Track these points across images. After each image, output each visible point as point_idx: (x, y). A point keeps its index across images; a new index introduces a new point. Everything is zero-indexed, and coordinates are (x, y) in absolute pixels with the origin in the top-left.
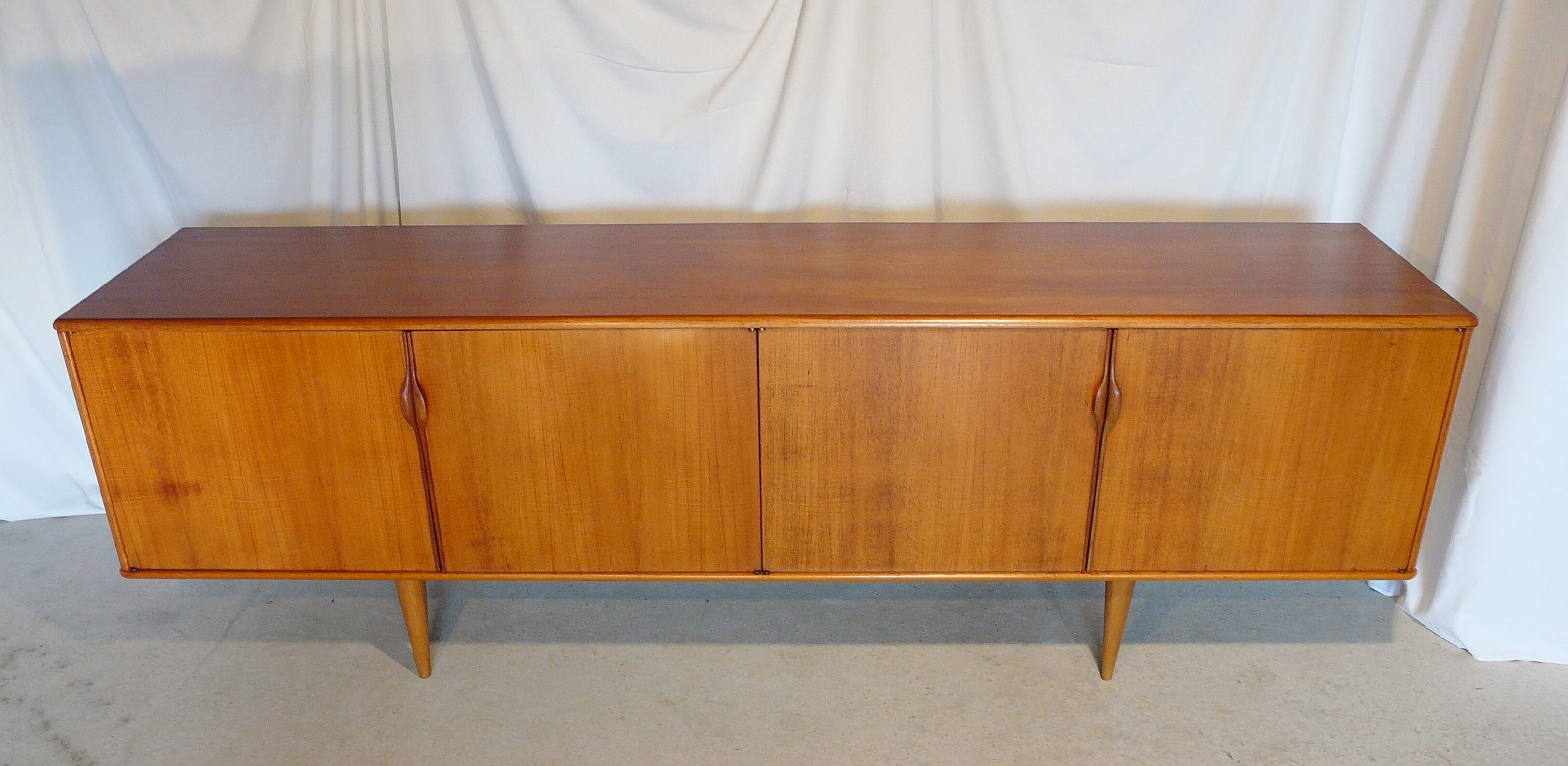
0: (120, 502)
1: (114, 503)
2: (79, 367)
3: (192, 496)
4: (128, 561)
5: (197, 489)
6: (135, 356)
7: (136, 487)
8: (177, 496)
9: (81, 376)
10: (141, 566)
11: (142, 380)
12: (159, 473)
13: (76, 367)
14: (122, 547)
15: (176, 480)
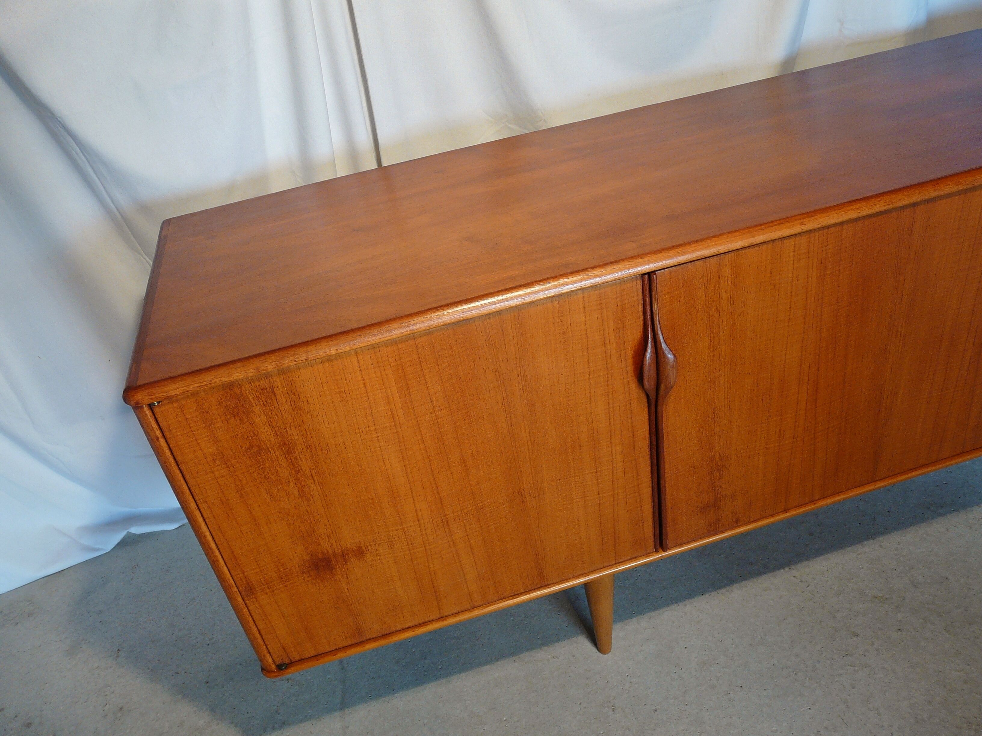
0: (255, 598)
1: (247, 602)
2: (175, 447)
3: (354, 562)
4: (273, 660)
5: (360, 552)
6: (258, 409)
7: (275, 575)
8: (333, 568)
9: (179, 459)
10: (291, 660)
11: (272, 440)
12: (306, 549)
13: (170, 449)
14: (265, 647)
15: (330, 552)
